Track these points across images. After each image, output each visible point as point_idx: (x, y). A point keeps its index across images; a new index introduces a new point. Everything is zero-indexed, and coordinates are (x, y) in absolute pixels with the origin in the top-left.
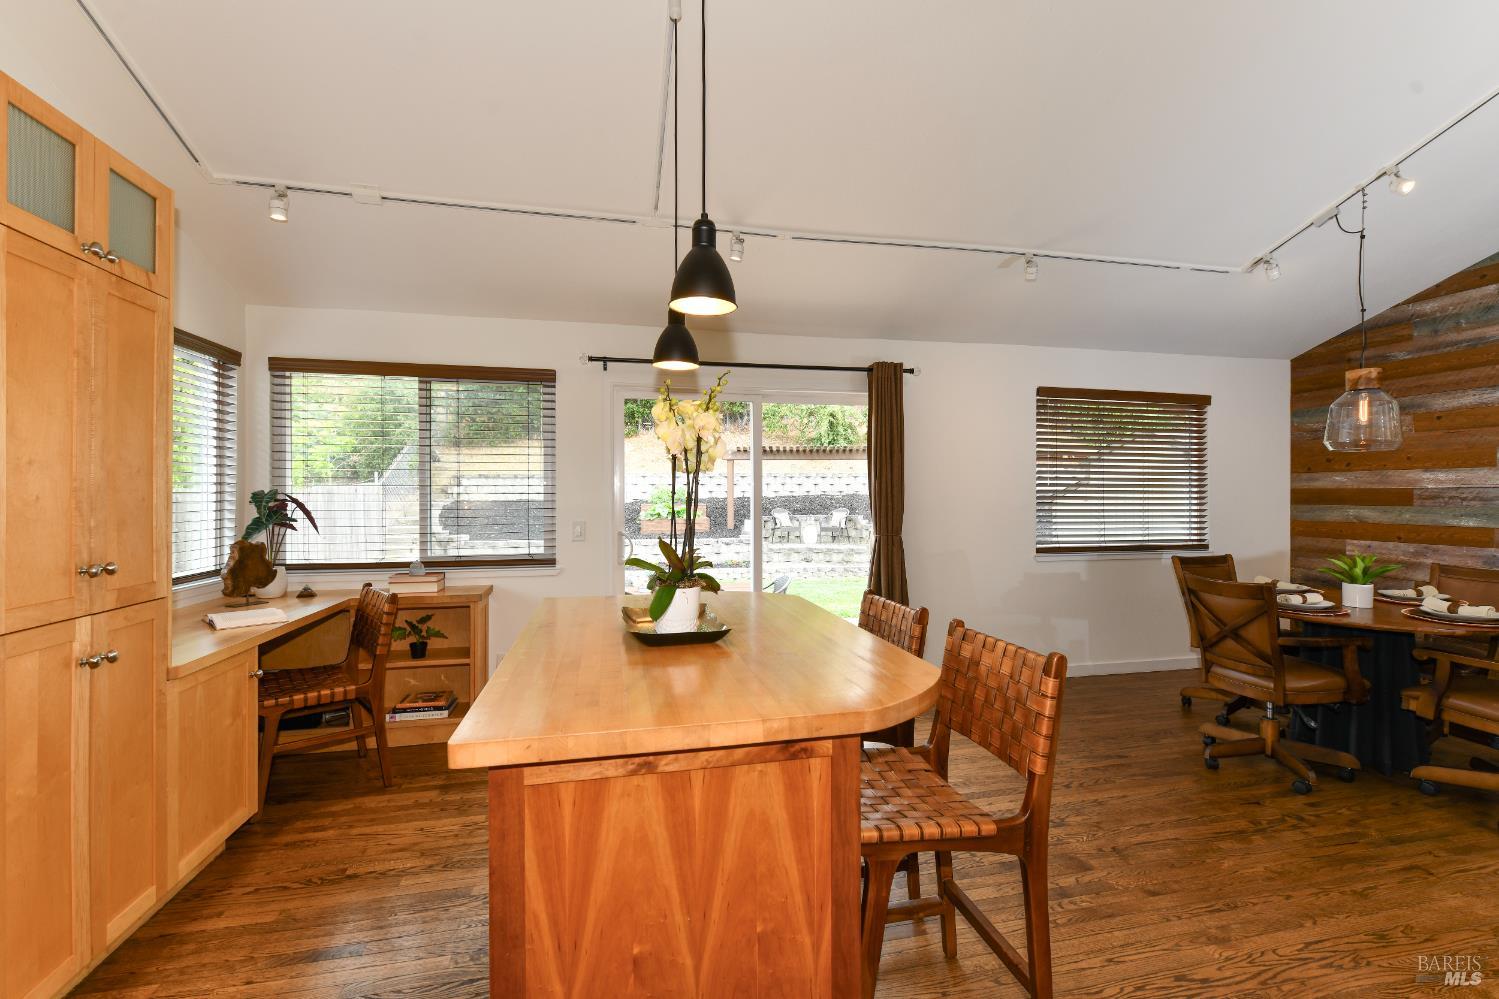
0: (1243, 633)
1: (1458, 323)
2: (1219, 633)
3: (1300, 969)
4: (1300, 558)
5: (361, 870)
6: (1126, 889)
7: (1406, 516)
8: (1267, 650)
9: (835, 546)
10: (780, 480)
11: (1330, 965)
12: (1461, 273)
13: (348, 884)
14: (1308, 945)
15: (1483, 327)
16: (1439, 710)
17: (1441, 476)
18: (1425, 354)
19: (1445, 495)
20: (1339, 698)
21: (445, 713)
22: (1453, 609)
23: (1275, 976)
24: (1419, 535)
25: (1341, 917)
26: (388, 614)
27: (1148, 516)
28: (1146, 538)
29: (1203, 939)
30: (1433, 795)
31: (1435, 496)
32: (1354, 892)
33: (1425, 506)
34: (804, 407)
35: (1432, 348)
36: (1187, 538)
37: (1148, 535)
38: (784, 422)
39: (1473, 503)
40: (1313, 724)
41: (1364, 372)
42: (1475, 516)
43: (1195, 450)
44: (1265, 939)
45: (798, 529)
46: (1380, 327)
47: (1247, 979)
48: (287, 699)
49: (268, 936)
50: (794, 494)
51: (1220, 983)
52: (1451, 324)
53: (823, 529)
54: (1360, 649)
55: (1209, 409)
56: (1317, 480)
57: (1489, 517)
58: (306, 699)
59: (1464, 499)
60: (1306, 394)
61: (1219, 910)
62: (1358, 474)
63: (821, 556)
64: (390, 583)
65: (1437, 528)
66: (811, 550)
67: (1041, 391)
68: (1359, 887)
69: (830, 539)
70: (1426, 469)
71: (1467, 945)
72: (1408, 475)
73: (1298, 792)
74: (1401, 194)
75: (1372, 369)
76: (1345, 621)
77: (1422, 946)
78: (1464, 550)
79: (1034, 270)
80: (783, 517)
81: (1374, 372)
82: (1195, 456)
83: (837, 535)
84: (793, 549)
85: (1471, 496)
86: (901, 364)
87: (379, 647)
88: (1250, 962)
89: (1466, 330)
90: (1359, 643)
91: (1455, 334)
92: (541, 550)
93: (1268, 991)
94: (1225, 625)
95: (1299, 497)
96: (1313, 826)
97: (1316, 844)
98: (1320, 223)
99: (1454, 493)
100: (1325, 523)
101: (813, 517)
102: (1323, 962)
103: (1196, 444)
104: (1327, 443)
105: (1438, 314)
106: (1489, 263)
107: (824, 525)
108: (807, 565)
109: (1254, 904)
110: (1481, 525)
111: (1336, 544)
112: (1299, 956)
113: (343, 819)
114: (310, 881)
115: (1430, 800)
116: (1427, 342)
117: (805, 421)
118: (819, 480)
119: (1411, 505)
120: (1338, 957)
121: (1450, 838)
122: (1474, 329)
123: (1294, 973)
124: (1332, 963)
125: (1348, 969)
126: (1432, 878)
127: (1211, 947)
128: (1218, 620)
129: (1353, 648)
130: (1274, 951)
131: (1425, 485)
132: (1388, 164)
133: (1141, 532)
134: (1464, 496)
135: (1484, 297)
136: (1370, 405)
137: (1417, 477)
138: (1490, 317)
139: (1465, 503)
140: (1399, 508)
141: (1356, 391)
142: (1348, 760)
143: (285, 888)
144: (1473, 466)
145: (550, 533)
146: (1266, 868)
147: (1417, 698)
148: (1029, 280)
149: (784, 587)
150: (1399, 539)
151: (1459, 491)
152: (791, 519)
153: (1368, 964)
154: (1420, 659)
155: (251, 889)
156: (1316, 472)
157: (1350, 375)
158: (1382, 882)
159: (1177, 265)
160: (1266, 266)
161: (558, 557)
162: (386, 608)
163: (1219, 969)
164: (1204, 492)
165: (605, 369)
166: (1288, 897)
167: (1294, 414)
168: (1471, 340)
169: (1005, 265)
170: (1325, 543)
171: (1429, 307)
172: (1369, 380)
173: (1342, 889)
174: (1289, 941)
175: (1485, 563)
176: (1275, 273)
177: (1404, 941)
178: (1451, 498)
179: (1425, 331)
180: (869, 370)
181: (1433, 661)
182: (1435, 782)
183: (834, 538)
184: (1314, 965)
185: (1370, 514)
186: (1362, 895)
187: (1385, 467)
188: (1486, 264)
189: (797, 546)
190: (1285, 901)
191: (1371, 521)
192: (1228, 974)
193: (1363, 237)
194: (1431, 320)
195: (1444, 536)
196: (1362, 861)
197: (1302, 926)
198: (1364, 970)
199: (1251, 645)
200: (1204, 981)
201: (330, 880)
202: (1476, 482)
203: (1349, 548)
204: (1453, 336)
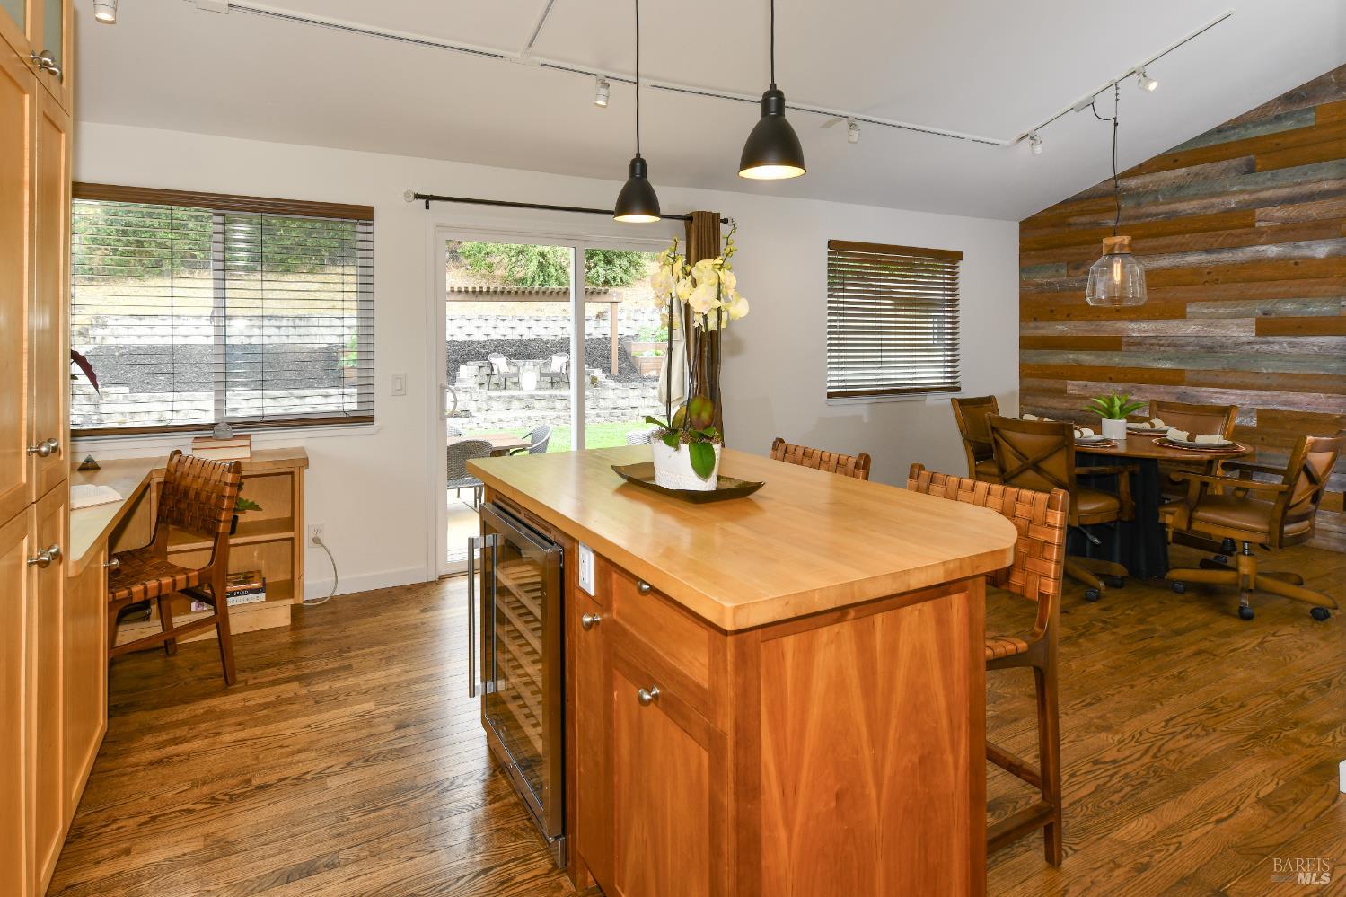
0: (1043, 465)
1: (1157, 198)
2: (1021, 466)
3: (1173, 741)
4: (1028, 397)
5: (271, 778)
6: (1014, 697)
7: (1115, 359)
8: (1065, 479)
9: (555, 392)
10: (491, 323)
11: (1189, 736)
12: (1160, 156)
13: (265, 795)
14: (1167, 722)
15: (1176, 202)
16: (1190, 521)
17: (1144, 325)
18: (1131, 222)
19: (1146, 342)
20: (1114, 518)
21: (262, 596)
22: (1191, 438)
23: (1159, 750)
24: (1126, 376)
25: (1176, 697)
26: (231, 485)
27: (915, 362)
28: (914, 382)
29: (1093, 729)
30: (1182, 593)
31: (1139, 342)
32: (1174, 676)
33: (1130, 351)
34: (513, 246)
35: (1137, 218)
36: (942, 381)
37: (915, 378)
38: (489, 260)
39: (1168, 349)
40: (1096, 540)
41: (1118, 239)
42: (1171, 360)
43: (948, 301)
44: (1135, 722)
45: (516, 375)
46: (1094, 198)
47: (1142, 755)
48: (125, 592)
49: (210, 865)
50: (506, 338)
51: (1125, 762)
52: (1151, 198)
53: (542, 375)
54: (1132, 475)
55: (960, 264)
56: (1042, 328)
57: (1181, 360)
58: (146, 591)
59: (1162, 345)
60: (1033, 253)
61: (1090, 704)
62: (1076, 323)
63: (543, 403)
64: (193, 449)
65: (1140, 369)
66: (532, 397)
67: (832, 244)
68: (1175, 672)
69: (549, 385)
70: (1132, 321)
71: (1266, 707)
72: (1117, 325)
73: (1089, 600)
74: (1148, 91)
75: (1125, 237)
76: (1112, 451)
77: (1240, 711)
78: (1162, 388)
79: (857, 133)
80: (500, 363)
81: (1126, 239)
82: (948, 306)
83: (556, 380)
84: (512, 397)
85: (1166, 343)
86: (719, 214)
87: (222, 524)
88: (1136, 742)
89: (1162, 204)
90: (1131, 470)
91: (1154, 207)
92: (355, 407)
93: (1161, 762)
94: (1027, 459)
95: (1026, 344)
96: (1117, 627)
97: (1126, 641)
98: (1078, 108)
99: (1154, 341)
100: (1049, 366)
101: (531, 362)
102: (1185, 734)
103: (948, 295)
104: (1088, 299)
105: (1141, 190)
106: (1180, 150)
107: (544, 371)
108: (529, 413)
109: (1113, 695)
110: (1174, 367)
111: (1057, 384)
112: (1166, 732)
113: (203, 726)
114: (213, 798)
115: (1181, 597)
116: (1132, 212)
117: (514, 259)
118: (532, 323)
119: (1120, 350)
120: (1192, 729)
121: (1212, 625)
122: (1169, 203)
123: (1170, 746)
124: (1190, 734)
125: (1203, 737)
126: (1217, 659)
127: (1103, 733)
128: (1021, 455)
129: (1126, 474)
130: (1147, 730)
131: (1130, 333)
132: (1137, 65)
133: (909, 376)
134: (1161, 342)
135: (1176, 177)
136: (1123, 267)
137: (1125, 327)
138: (1181, 194)
139: (1162, 349)
140: (1109, 353)
141: (1112, 254)
142: (1118, 569)
143: (188, 811)
144: (1169, 318)
145: (366, 386)
146: (1103, 665)
147: (1172, 514)
148: (850, 142)
149: (546, 438)
150: (1111, 379)
151: (1159, 338)
152: (509, 364)
153: (1214, 730)
154: (1176, 480)
155: (147, 818)
156: (1042, 321)
157: (1107, 241)
158: (1187, 666)
159: (961, 135)
160: (1031, 141)
161: (377, 414)
162: (229, 478)
163: (1118, 751)
164: (957, 339)
165: (427, 207)
166: (1132, 687)
167: (1022, 270)
168: (1166, 213)
169: (828, 125)
170: (1049, 383)
171: (1133, 183)
172: (1122, 246)
173: (1165, 675)
174: (1153, 720)
175: (1178, 398)
176: (1038, 149)
177: (1227, 709)
178: (1152, 344)
179: (1131, 203)
180: (688, 219)
181: (1185, 482)
182: (1183, 582)
183: (552, 383)
184: (1180, 737)
185: (1087, 358)
186: (1180, 677)
187: (1099, 318)
188: (1176, 151)
189: (516, 393)
190: (1131, 690)
191: (1087, 364)
192: (1127, 753)
193: (1116, 124)
194: (1135, 194)
195: (1146, 376)
196: (1165, 650)
197: (1154, 708)
198: (1213, 736)
199: (1051, 475)
200: (1114, 762)
201: (240, 795)
202: (1171, 332)
203: (1069, 387)
204: (1153, 209)
